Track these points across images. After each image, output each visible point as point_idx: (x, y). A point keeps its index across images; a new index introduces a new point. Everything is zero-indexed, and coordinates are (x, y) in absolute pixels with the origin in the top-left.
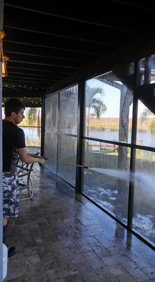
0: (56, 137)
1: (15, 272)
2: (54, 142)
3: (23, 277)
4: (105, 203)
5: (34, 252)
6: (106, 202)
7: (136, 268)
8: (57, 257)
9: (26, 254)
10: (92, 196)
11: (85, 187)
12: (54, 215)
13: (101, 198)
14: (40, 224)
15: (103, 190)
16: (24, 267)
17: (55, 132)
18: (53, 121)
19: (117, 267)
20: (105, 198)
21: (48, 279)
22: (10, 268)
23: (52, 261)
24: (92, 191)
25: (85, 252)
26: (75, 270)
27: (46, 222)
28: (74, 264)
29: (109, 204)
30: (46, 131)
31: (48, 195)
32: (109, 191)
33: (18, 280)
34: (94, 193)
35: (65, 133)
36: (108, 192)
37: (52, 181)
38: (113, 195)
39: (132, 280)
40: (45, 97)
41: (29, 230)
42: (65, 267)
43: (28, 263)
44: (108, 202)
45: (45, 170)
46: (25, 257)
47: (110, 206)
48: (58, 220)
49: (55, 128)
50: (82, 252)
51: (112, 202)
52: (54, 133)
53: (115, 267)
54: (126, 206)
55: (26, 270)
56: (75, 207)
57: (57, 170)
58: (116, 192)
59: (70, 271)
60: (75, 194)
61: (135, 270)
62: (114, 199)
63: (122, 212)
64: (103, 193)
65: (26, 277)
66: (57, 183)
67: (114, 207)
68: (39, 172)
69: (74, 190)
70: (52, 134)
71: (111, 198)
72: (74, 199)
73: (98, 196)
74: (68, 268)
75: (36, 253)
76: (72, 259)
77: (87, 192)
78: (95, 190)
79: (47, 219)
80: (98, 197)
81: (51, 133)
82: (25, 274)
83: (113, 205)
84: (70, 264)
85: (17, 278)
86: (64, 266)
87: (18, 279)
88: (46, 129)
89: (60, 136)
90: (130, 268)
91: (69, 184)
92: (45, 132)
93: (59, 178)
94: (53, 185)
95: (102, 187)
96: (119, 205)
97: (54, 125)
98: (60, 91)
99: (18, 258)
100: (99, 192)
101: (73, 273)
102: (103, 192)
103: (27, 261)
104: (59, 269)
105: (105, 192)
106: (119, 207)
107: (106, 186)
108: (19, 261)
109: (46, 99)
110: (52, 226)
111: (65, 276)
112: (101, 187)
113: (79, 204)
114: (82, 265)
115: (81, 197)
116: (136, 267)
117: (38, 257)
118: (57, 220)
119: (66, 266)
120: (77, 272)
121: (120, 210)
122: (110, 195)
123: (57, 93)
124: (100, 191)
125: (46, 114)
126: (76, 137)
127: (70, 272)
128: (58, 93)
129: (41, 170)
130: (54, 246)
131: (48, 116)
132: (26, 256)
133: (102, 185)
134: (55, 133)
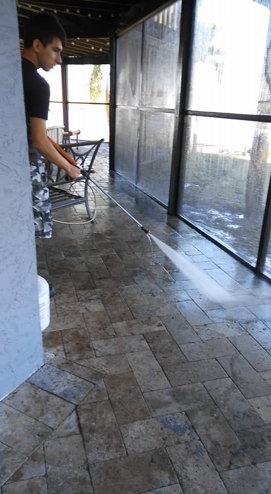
0: (137, 117)
1: (64, 322)
2: (133, 126)
3: (75, 328)
4: (219, 233)
5: (94, 297)
6: (222, 231)
7: (264, 329)
8: (131, 305)
9: (81, 299)
10: (196, 222)
11: (185, 207)
12: (129, 247)
13: (212, 225)
14: (106, 258)
15: (216, 212)
16: (77, 315)
17: (134, 108)
18: (131, 86)
19: (231, 325)
20: (220, 225)
21: (114, 334)
22: (55, 316)
23: (123, 310)
24: (197, 213)
25: (178, 301)
26: (160, 325)
27: (115, 255)
28: (159, 317)
29: (227, 234)
30: (118, 107)
31: (120, 216)
32: (228, 214)
33: (67, 333)
34: (201, 217)
35: (154, 107)
36: (227, 216)
37: (128, 196)
38: (235, 222)
39: (256, 345)
40: (116, 37)
41: (87, 266)
42: (144, 320)
43: (84, 311)
44: (225, 232)
45: (117, 180)
46: (79, 303)
47: (226, 237)
48: (136, 253)
49: (135, 98)
50: (174, 300)
51: (232, 231)
52: (133, 110)
53: (229, 325)
54: (256, 238)
55: (81, 320)
56: (166, 236)
57: (137, 180)
58: (242, 217)
59: (151, 325)
60: (166, 216)
61: (264, 331)
62: (236, 227)
63: (248, 247)
64: (216, 217)
65: (80, 329)
66: (137, 200)
67: (234, 239)
68: (108, 181)
69: (166, 211)
70: (130, 110)
71: (231, 226)
72: (166, 225)
73: (208, 221)
74: (149, 322)
75: (98, 298)
76: (156, 310)
77: (188, 215)
78: (203, 212)
79: (118, 252)
80: (208, 223)
81: (127, 111)
82: (79, 325)
83: (234, 236)
84: (151, 316)
85: (65, 330)
86: (141, 318)
87: (67, 331)
88: (119, 103)
89: (144, 113)
90: (253, 328)
91: (157, 201)
92: (117, 109)
93: (141, 192)
94: (130, 202)
95: (216, 209)
96: (244, 236)
97: (134, 93)
98: (145, 18)
99: (68, 303)
100: (211, 216)
101: (157, 329)
102: (217, 215)
103: (83, 307)
104: (133, 322)
105: (221, 216)
106: (244, 239)
107: (224, 207)
108: (70, 308)
109: (118, 41)
110: (125, 262)
111: (142, 332)
112: (214, 209)
113: (174, 232)
114: (172, 319)
115: (177, 221)
116: (265, 327)
117: (101, 303)
118: (134, 253)
119: (146, 319)
120: (163, 328)
121: (245, 244)
122: (230, 221)
123: (140, 23)
124: (212, 214)
125: (119, 72)
126: (174, 113)
127: (152, 327)
128: (141, 25)
129: (110, 179)
130: (127, 290)
131: (122, 78)
132: (81, 301)
133: (216, 205)
134: (135, 110)
